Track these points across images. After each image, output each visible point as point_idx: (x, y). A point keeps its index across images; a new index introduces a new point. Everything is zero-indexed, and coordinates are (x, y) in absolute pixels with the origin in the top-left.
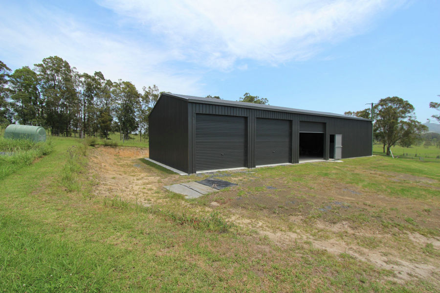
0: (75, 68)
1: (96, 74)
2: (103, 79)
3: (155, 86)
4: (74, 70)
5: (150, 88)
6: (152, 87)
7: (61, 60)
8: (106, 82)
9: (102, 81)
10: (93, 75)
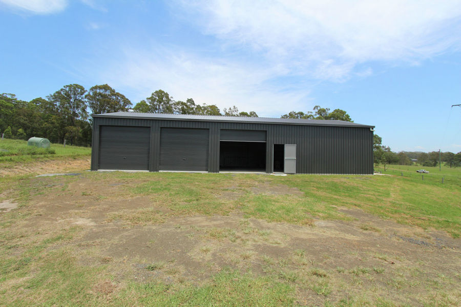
0: (172, 97)
1: (189, 100)
2: (194, 104)
3: (234, 107)
4: (172, 99)
5: (230, 109)
6: (232, 108)
7: (163, 92)
8: (196, 107)
9: (193, 106)
10: (186, 102)
